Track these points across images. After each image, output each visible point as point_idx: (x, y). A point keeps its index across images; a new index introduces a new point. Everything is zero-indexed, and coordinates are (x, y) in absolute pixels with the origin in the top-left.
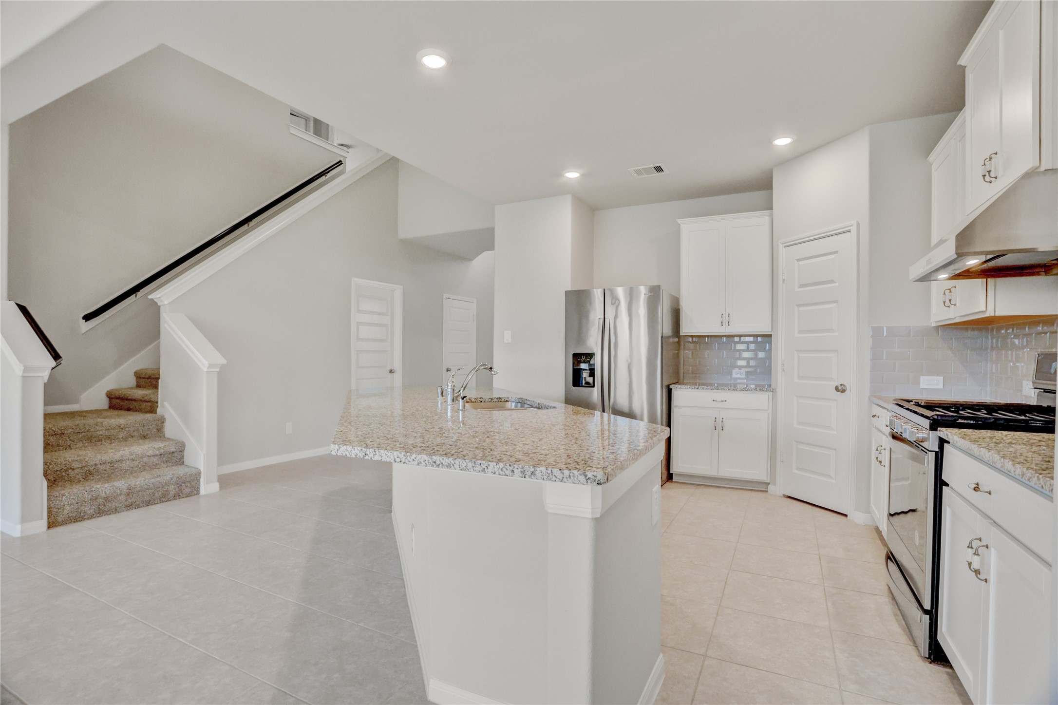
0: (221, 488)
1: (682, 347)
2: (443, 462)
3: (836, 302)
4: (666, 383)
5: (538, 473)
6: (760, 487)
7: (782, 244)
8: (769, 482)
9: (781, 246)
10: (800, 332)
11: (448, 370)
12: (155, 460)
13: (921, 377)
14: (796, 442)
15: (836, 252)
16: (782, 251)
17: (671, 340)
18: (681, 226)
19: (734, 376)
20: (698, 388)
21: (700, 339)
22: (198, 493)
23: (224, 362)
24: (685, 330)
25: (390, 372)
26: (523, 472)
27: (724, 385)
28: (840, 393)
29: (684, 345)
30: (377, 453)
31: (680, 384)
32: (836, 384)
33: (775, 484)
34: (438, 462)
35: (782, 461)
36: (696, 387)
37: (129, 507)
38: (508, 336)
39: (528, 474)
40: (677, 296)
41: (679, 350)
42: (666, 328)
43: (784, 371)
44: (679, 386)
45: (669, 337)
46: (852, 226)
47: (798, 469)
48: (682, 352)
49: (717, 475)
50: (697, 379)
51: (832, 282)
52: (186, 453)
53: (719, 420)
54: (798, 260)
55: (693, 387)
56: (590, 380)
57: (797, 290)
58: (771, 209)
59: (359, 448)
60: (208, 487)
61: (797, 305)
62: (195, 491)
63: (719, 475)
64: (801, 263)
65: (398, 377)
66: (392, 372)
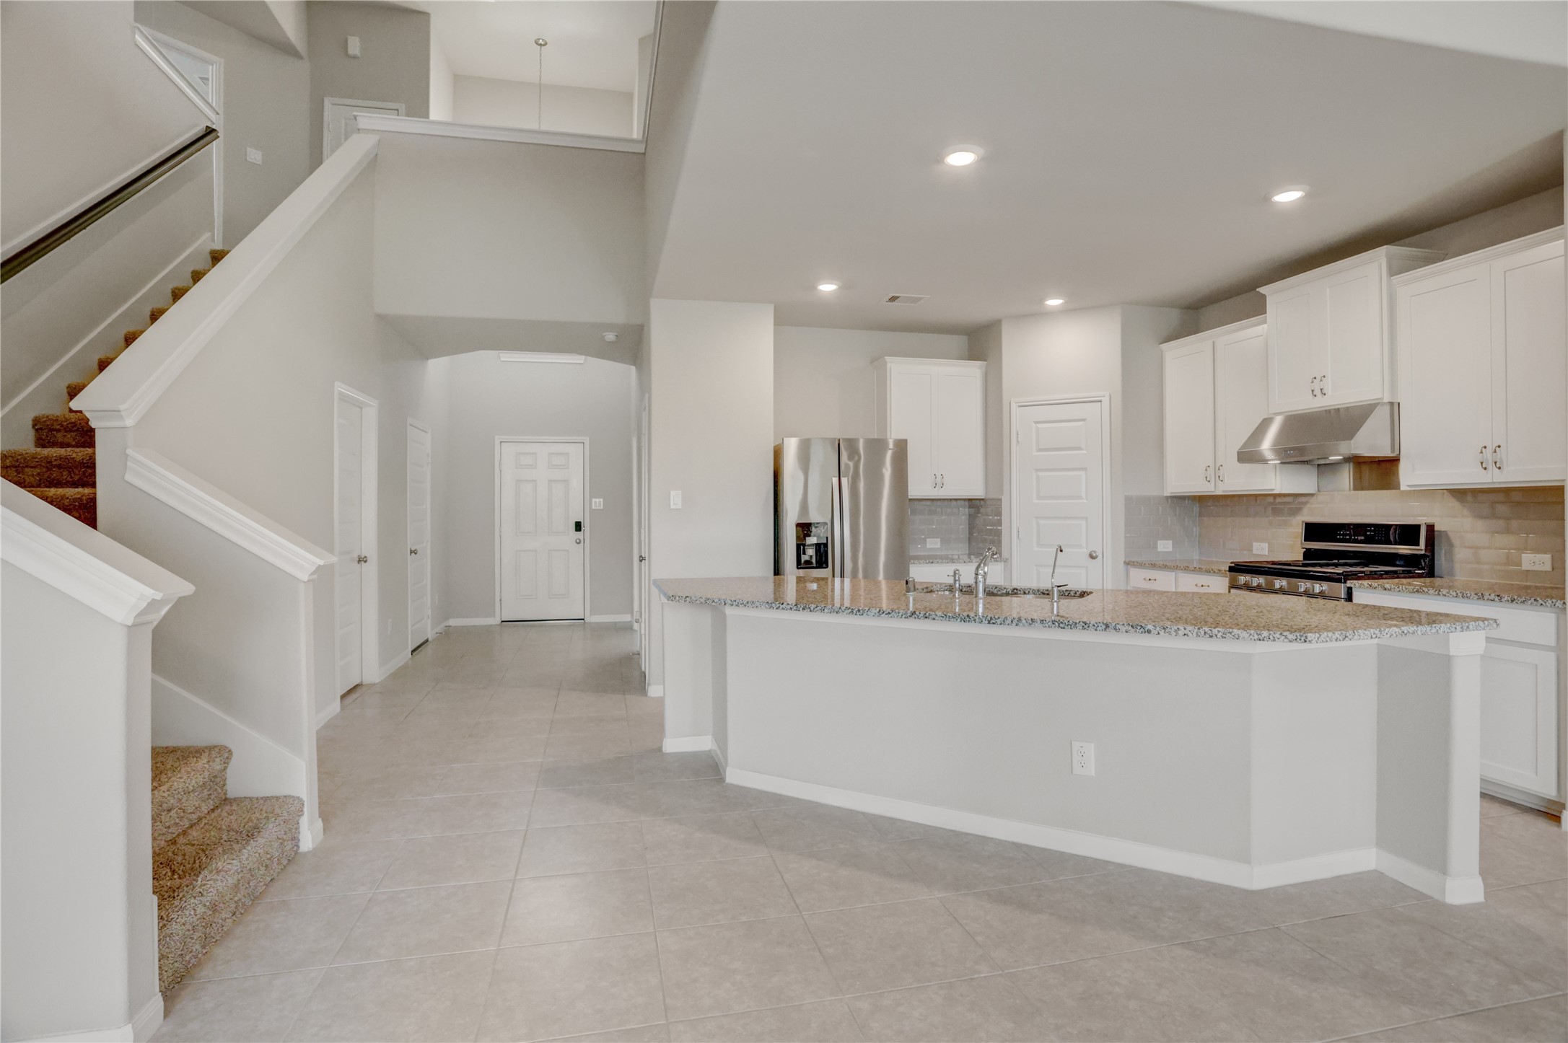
2: (1409, 630)
3: (1085, 469)
5: (1471, 627)
7: (1016, 403)
9: (1014, 406)
10: (1039, 497)
11: (413, 552)
13: (1159, 542)
15: (1084, 420)
16: (1016, 411)
19: (929, 546)
22: (298, 851)
25: (359, 562)
26: (1462, 628)
28: (1092, 559)
30: (1356, 633)
34: (1406, 632)
38: (676, 499)
39: (1465, 628)
43: (1020, 538)
46: (1104, 397)
51: (1079, 448)
52: (230, 771)
54: (1036, 423)
57: (1035, 453)
59: (1339, 632)
61: (1035, 470)
64: (1040, 426)
65: (371, 569)
66: (362, 560)
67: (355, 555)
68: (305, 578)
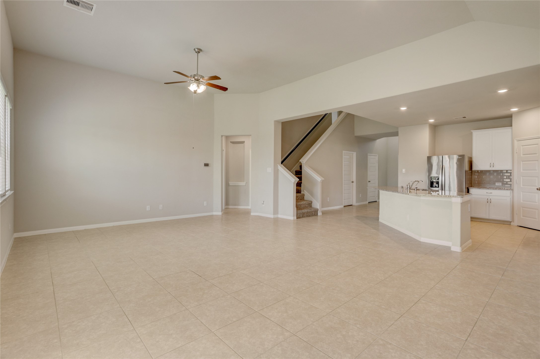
0: (322, 214)
1: (473, 174)
3: (537, 160)
4: (467, 187)
6: (507, 223)
8: (511, 221)
9: (515, 141)
10: (523, 170)
11: (369, 182)
12: (307, 205)
14: (522, 207)
15: (538, 144)
16: (516, 143)
17: (469, 172)
18: (473, 133)
19: (497, 184)
20: (480, 189)
21: (482, 172)
22: (318, 215)
23: (323, 179)
24: (474, 168)
25: (352, 182)
27: (491, 188)
28: (539, 190)
29: (474, 173)
31: (472, 187)
32: (537, 187)
33: (514, 222)
35: (517, 214)
36: (479, 188)
37: (307, 216)
38: (404, 171)
40: (470, 156)
41: (472, 175)
42: (467, 167)
43: (517, 183)
44: (472, 188)
45: (467, 171)
47: (523, 216)
48: (473, 176)
49: (488, 218)
50: (480, 185)
51: (536, 154)
52: (312, 204)
53: (489, 200)
54: (522, 146)
55: (478, 188)
56: (437, 185)
57: (522, 156)
58: (512, 126)
60: (320, 214)
61: (522, 161)
62: (317, 215)
63: (490, 218)
64: (524, 147)
65: (355, 184)
66: (353, 182)
67: (351, 181)
68: (320, 181)
